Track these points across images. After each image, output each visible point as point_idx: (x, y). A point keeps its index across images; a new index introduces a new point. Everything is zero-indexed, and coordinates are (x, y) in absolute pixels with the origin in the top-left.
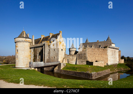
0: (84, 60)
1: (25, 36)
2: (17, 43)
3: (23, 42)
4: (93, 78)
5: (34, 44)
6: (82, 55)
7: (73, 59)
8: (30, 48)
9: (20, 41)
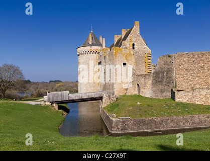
0: (166, 87)
2: (79, 56)
4: (114, 131)
6: (164, 73)
7: (145, 83)
9: (83, 52)
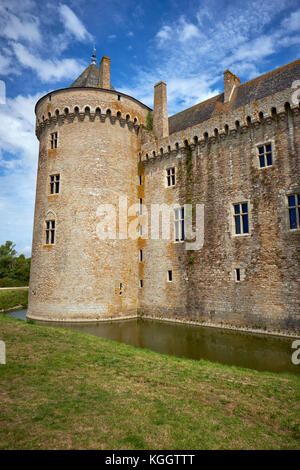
2: (57, 128)
3: (103, 120)
9: (82, 110)
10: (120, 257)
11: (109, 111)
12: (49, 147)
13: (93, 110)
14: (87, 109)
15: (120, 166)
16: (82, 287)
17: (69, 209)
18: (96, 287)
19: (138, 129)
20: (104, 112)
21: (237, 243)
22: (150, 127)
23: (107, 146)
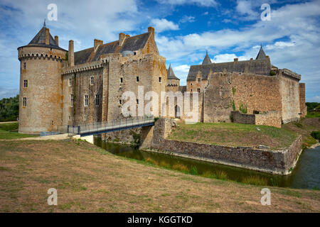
1: (47, 43)
2: (26, 61)
3: (44, 59)
5: (73, 64)
6: (219, 93)
8: (63, 76)
9: (35, 55)
10: (52, 111)
11: (47, 55)
12: (23, 69)
13: (40, 55)
14: (37, 55)
15: (52, 77)
16: (37, 122)
17: (31, 94)
18: (42, 122)
19: (61, 60)
20: (44, 56)
21: (85, 109)
22: (67, 59)
23: (46, 69)
